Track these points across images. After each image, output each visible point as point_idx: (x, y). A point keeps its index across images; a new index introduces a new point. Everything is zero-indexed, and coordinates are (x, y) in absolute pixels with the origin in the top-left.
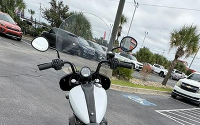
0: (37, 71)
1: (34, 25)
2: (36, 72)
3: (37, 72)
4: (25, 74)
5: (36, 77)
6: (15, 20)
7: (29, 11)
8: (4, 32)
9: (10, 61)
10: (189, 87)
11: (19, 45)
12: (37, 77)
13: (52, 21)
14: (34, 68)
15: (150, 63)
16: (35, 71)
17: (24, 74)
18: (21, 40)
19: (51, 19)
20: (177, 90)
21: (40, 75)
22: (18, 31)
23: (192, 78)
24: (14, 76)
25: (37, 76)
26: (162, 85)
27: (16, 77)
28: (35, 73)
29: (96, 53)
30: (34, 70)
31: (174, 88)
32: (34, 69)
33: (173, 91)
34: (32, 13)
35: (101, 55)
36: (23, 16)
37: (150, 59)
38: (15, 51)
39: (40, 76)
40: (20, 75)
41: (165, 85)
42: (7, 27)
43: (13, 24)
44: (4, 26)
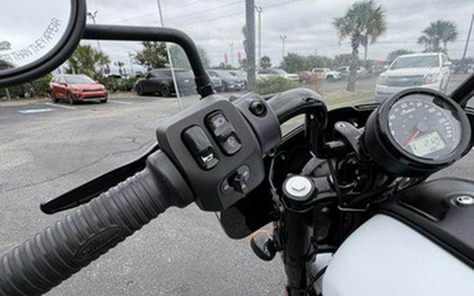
0: (135, 139)
1: (123, 77)
2: (133, 141)
3: (136, 141)
4: (113, 154)
5: (134, 152)
6: (95, 78)
7: (115, 64)
8: (80, 99)
9: (86, 138)
10: (405, 79)
11: (103, 108)
12: (135, 150)
13: (148, 64)
14: (128, 135)
15: (306, 70)
16: (132, 139)
17: (110, 155)
18: (108, 101)
19: (146, 62)
20: (384, 91)
21: (140, 145)
22: (100, 90)
23: (397, 66)
24: (90, 165)
25: (135, 148)
26: (348, 92)
27: (95, 166)
28: (133, 144)
29: (223, 82)
30: (129, 140)
31: (376, 90)
32: (129, 138)
33: (376, 94)
34: (120, 64)
35: (232, 82)
36: (108, 71)
37: (304, 65)
38: (97, 119)
39: (140, 148)
40: (101, 159)
41: (353, 90)
42: (84, 91)
43: (93, 84)
44: (79, 91)
